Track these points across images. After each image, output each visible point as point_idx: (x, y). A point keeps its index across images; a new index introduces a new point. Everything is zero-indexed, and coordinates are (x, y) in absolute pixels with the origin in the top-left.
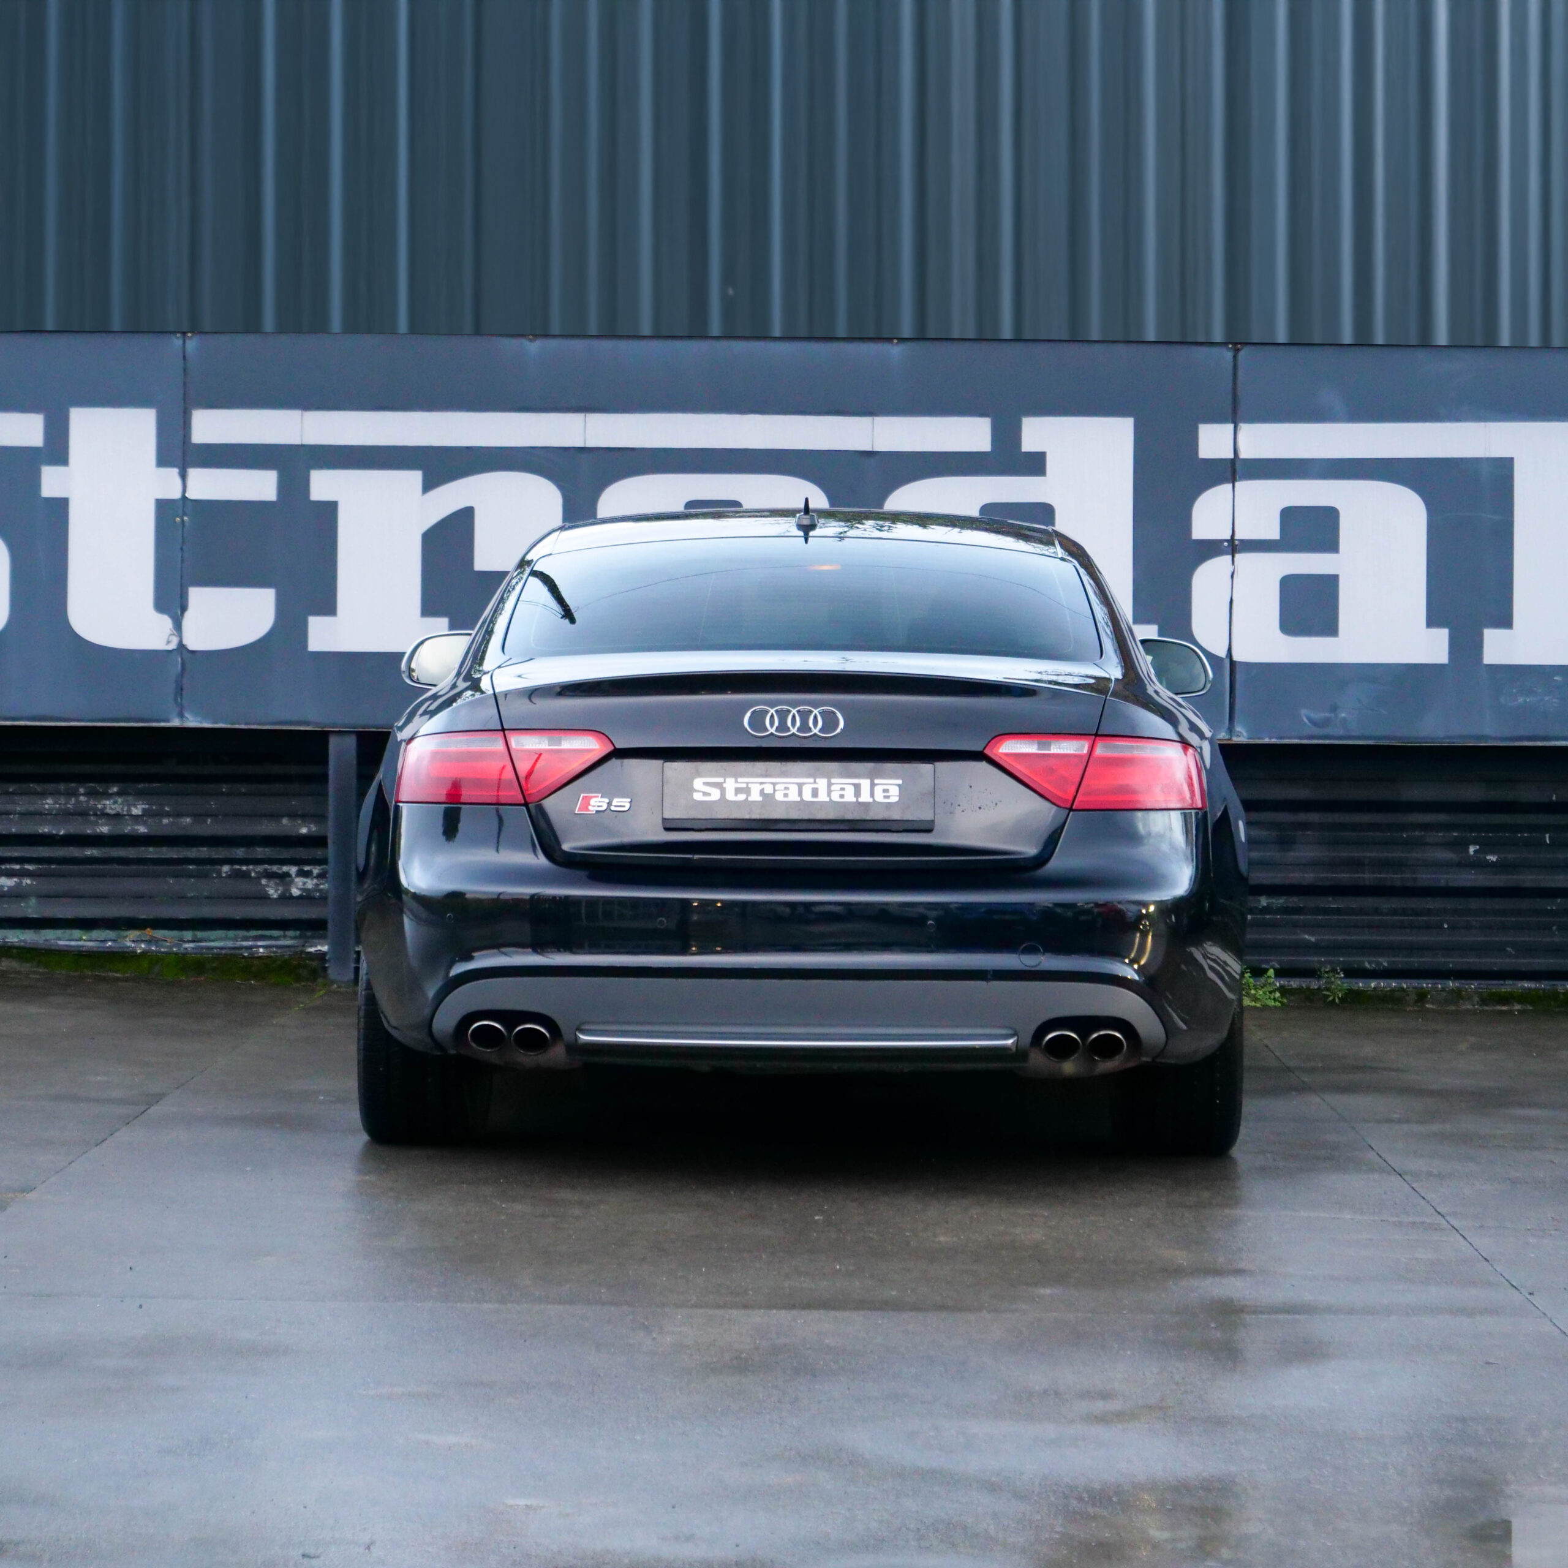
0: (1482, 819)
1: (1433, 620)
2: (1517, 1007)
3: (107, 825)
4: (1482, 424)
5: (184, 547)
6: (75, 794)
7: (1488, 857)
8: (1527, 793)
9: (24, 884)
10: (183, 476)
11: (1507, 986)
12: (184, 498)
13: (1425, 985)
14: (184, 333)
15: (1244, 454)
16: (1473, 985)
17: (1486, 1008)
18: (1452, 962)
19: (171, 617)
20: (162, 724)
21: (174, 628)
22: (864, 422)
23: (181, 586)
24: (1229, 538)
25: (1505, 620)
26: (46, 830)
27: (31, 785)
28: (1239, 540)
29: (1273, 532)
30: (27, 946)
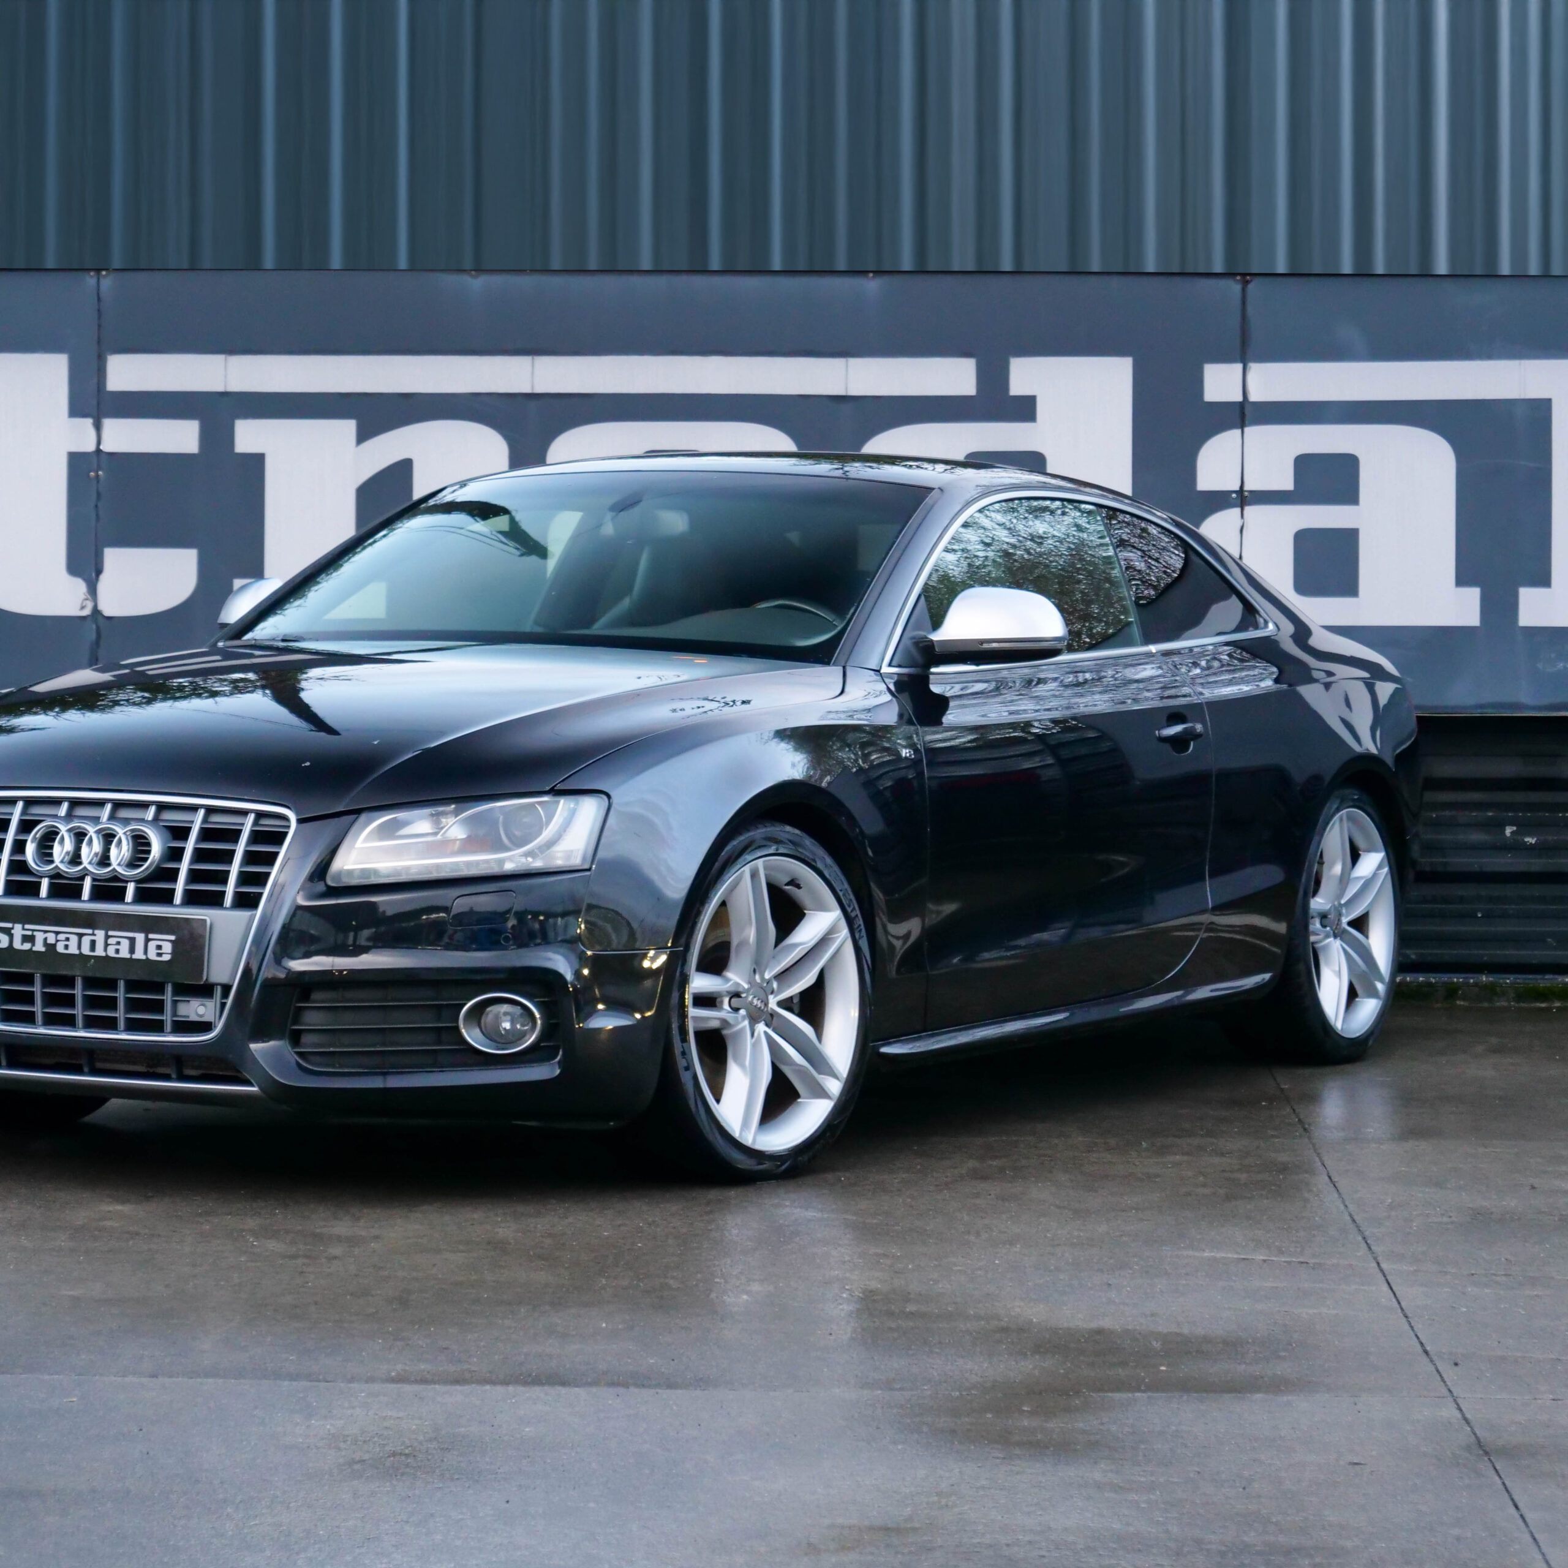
0: (1519, 797)
1: (1462, 580)
2: (1557, 1004)
4: (1517, 362)
5: (99, 504)
7: (1526, 840)
10: (98, 427)
11: (1546, 981)
12: (98, 451)
13: (1455, 980)
14: (98, 271)
15: (1254, 397)
16: (1509, 980)
17: (1522, 1005)
18: (1486, 954)
19: (85, 580)
21: (89, 592)
22: (838, 363)
23: (96, 546)
24: (1237, 488)
25: (1543, 579)
28: (1251, 492)
29: (1286, 482)
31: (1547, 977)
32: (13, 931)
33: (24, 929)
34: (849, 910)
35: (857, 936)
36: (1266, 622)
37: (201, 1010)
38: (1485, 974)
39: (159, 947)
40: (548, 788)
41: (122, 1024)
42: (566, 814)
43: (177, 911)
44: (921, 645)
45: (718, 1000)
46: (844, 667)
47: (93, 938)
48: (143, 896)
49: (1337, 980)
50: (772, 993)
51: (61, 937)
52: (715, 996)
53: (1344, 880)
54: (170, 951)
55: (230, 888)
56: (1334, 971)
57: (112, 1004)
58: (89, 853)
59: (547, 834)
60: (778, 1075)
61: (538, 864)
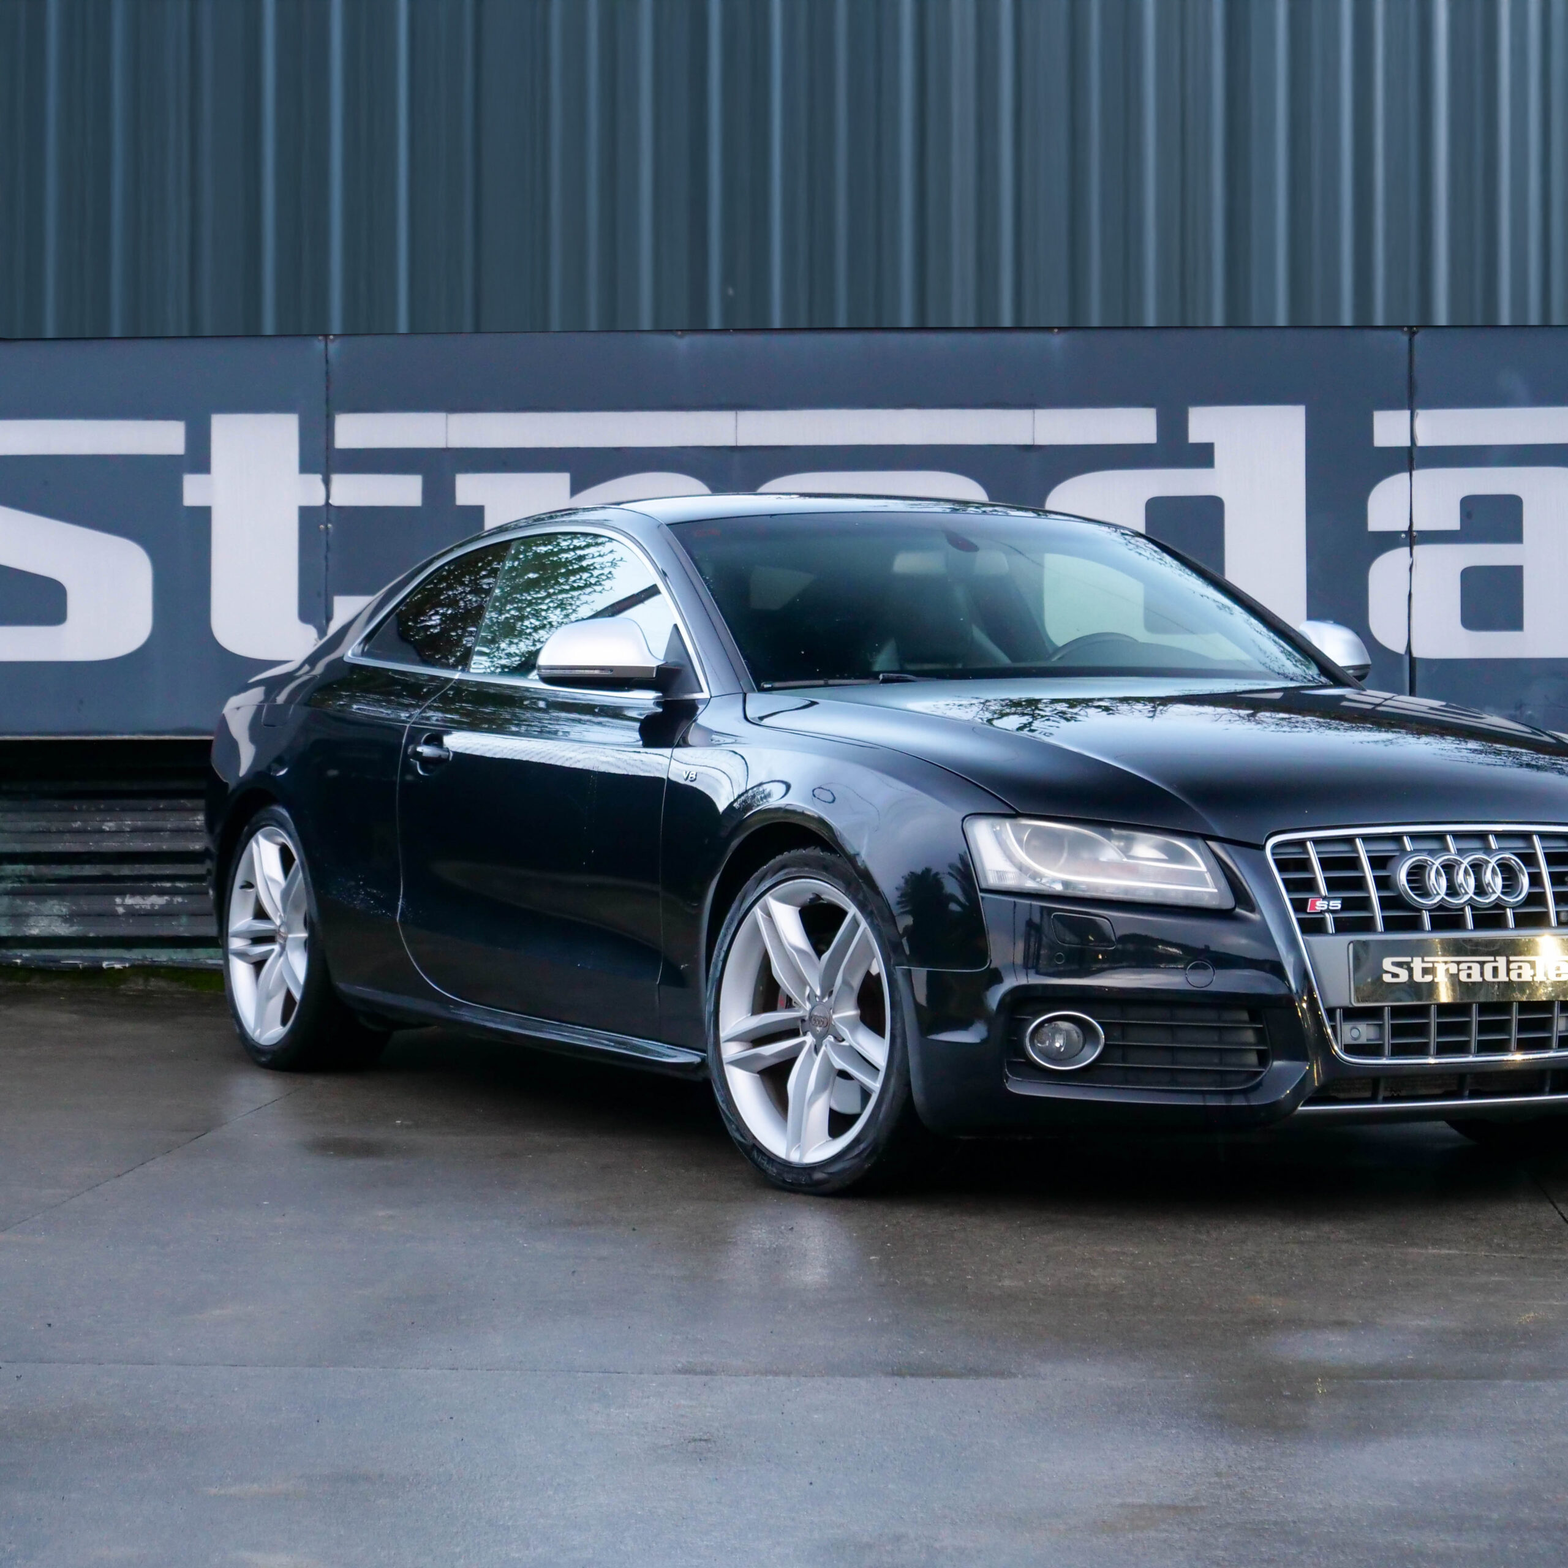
5: (329, 555)
9: (175, 903)
10: (327, 482)
12: (327, 505)
14: (326, 336)
15: (1421, 442)
19: (315, 626)
22: (1025, 414)
23: (326, 594)
24: (1407, 529)
27: (182, 801)
28: (1417, 532)
29: (1453, 522)
30: (176, 965)
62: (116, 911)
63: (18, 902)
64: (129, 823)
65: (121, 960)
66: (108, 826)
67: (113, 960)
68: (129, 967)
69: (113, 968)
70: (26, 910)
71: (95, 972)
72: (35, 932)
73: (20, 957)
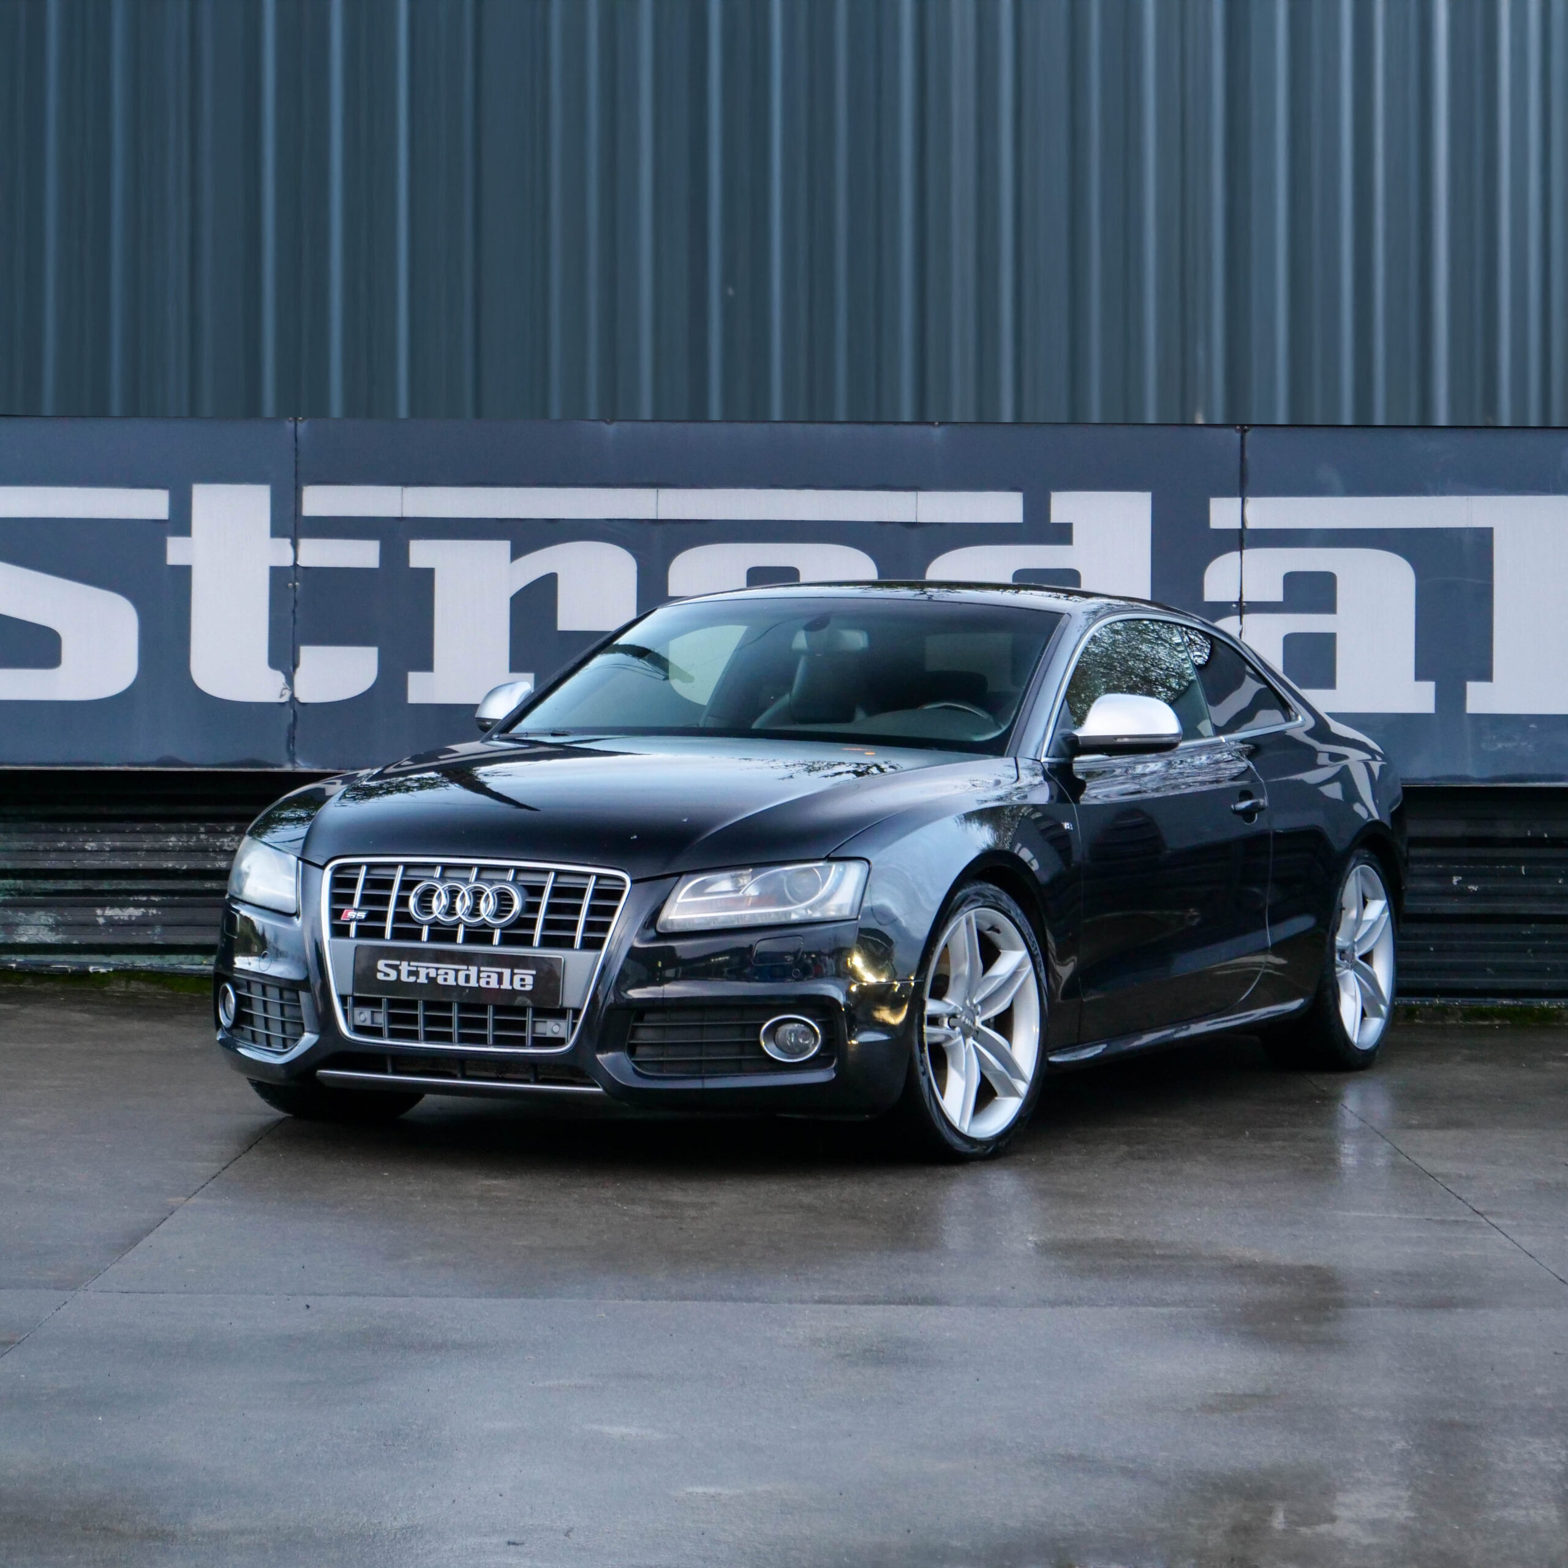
0: (1465, 852)
1: (1419, 676)
2: (1497, 1022)
3: (224, 861)
4: (1465, 498)
5: (296, 610)
6: (196, 832)
7: (1470, 887)
8: (1507, 830)
9: (150, 914)
10: (295, 546)
11: (1488, 1003)
12: (295, 565)
13: (1414, 1002)
14: (295, 417)
15: (1250, 525)
16: (1458, 1002)
17: (1469, 1023)
18: (1434, 981)
19: (283, 672)
20: (276, 770)
21: (287, 682)
22: (909, 496)
23: (294, 647)
24: (1237, 600)
25: (1485, 674)
26: (170, 865)
27: (157, 825)
28: (1247, 603)
29: (1276, 595)
30: (154, 970)
31: (1488, 1000)
32: (400, 968)
33: (409, 965)
34: (1033, 949)
35: (1039, 969)
36: (1297, 716)
37: (556, 1029)
38: (1437, 997)
39: (522, 980)
40: (824, 856)
41: (490, 1039)
42: (837, 876)
43: (535, 951)
44: (1069, 740)
45: (939, 1020)
46: (1015, 758)
47: (467, 972)
48: (506, 940)
49: (1354, 1003)
50: (978, 1014)
51: (440, 972)
52: (938, 1016)
53: (1359, 921)
54: (531, 983)
55: (579, 934)
56: (1352, 997)
57: (482, 1024)
58: (462, 907)
59: (822, 892)
60: (983, 1078)
61: (817, 915)
62: (97, 921)
63: (10, 913)
64: (109, 843)
65: (106, 965)
66: (90, 846)
67: (98, 965)
68: (113, 971)
69: (99, 972)
70: (17, 920)
71: (82, 975)
72: (24, 939)
73: (15, 962)
